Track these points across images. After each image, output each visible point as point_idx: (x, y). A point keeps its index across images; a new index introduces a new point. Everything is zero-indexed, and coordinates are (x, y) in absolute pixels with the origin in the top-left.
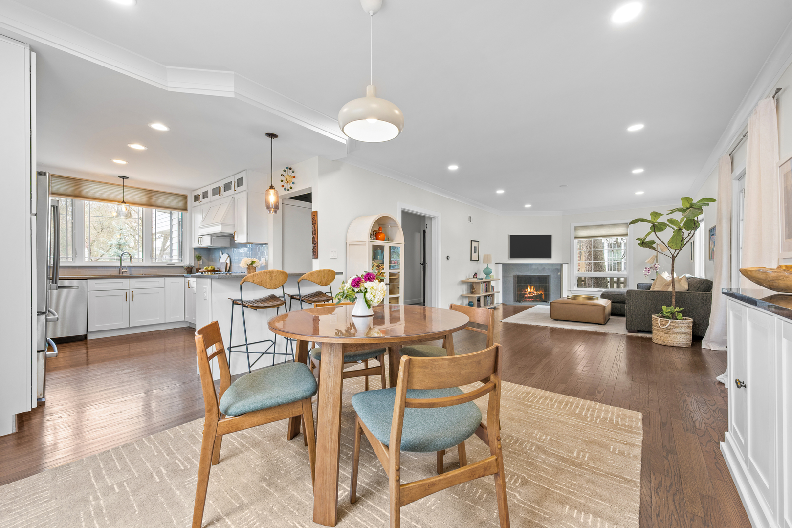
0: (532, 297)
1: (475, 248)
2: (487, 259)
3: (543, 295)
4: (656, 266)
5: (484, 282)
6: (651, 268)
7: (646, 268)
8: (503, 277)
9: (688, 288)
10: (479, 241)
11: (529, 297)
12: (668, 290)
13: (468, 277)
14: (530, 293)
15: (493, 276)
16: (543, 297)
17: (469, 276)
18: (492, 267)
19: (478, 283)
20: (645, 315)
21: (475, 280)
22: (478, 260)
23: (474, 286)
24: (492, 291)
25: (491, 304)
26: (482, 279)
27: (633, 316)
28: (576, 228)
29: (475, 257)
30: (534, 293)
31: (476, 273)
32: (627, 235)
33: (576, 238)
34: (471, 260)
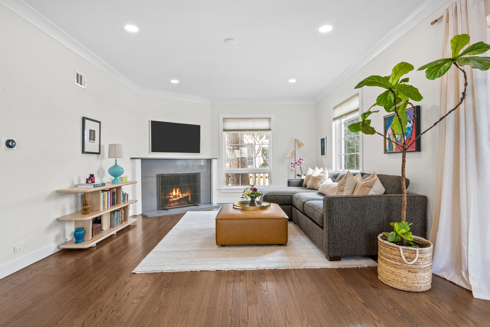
0: (178, 201)
1: (92, 132)
2: (114, 151)
3: (190, 197)
4: (300, 161)
5: (110, 190)
6: (296, 163)
7: (292, 164)
8: (143, 177)
9: (384, 190)
10: (100, 122)
11: (174, 201)
12: (369, 194)
13: (76, 183)
14: (175, 197)
15: (126, 177)
16: (190, 199)
17: (79, 180)
18: (124, 163)
19: (97, 192)
20: (350, 232)
21: (90, 188)
22: (99, 153)
23: (88, 199)
24: (124, 201)
25: (122, 222)
26: (103, 185)
27: (337, 235)
28: (224, 119)
29: (91, 146)
30: (179, 196)
31: (92, 176)
32: (270, 130)
33: (224, 130)
34: (83, 152)
